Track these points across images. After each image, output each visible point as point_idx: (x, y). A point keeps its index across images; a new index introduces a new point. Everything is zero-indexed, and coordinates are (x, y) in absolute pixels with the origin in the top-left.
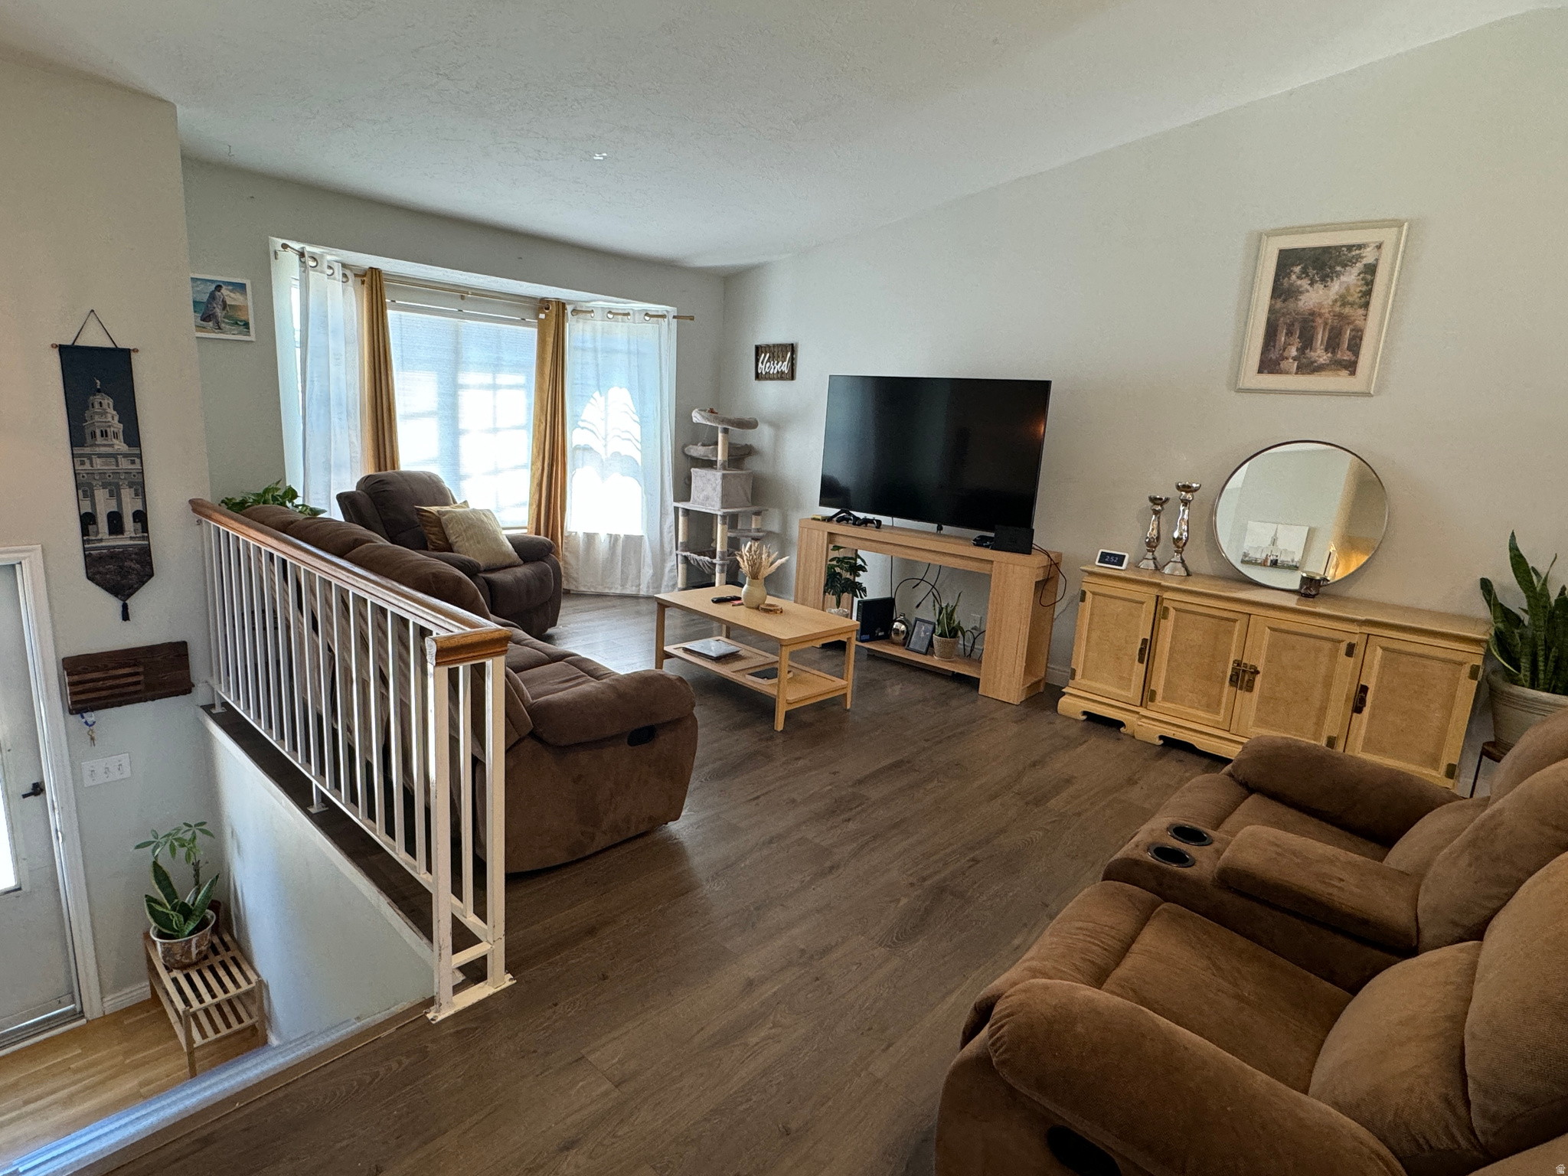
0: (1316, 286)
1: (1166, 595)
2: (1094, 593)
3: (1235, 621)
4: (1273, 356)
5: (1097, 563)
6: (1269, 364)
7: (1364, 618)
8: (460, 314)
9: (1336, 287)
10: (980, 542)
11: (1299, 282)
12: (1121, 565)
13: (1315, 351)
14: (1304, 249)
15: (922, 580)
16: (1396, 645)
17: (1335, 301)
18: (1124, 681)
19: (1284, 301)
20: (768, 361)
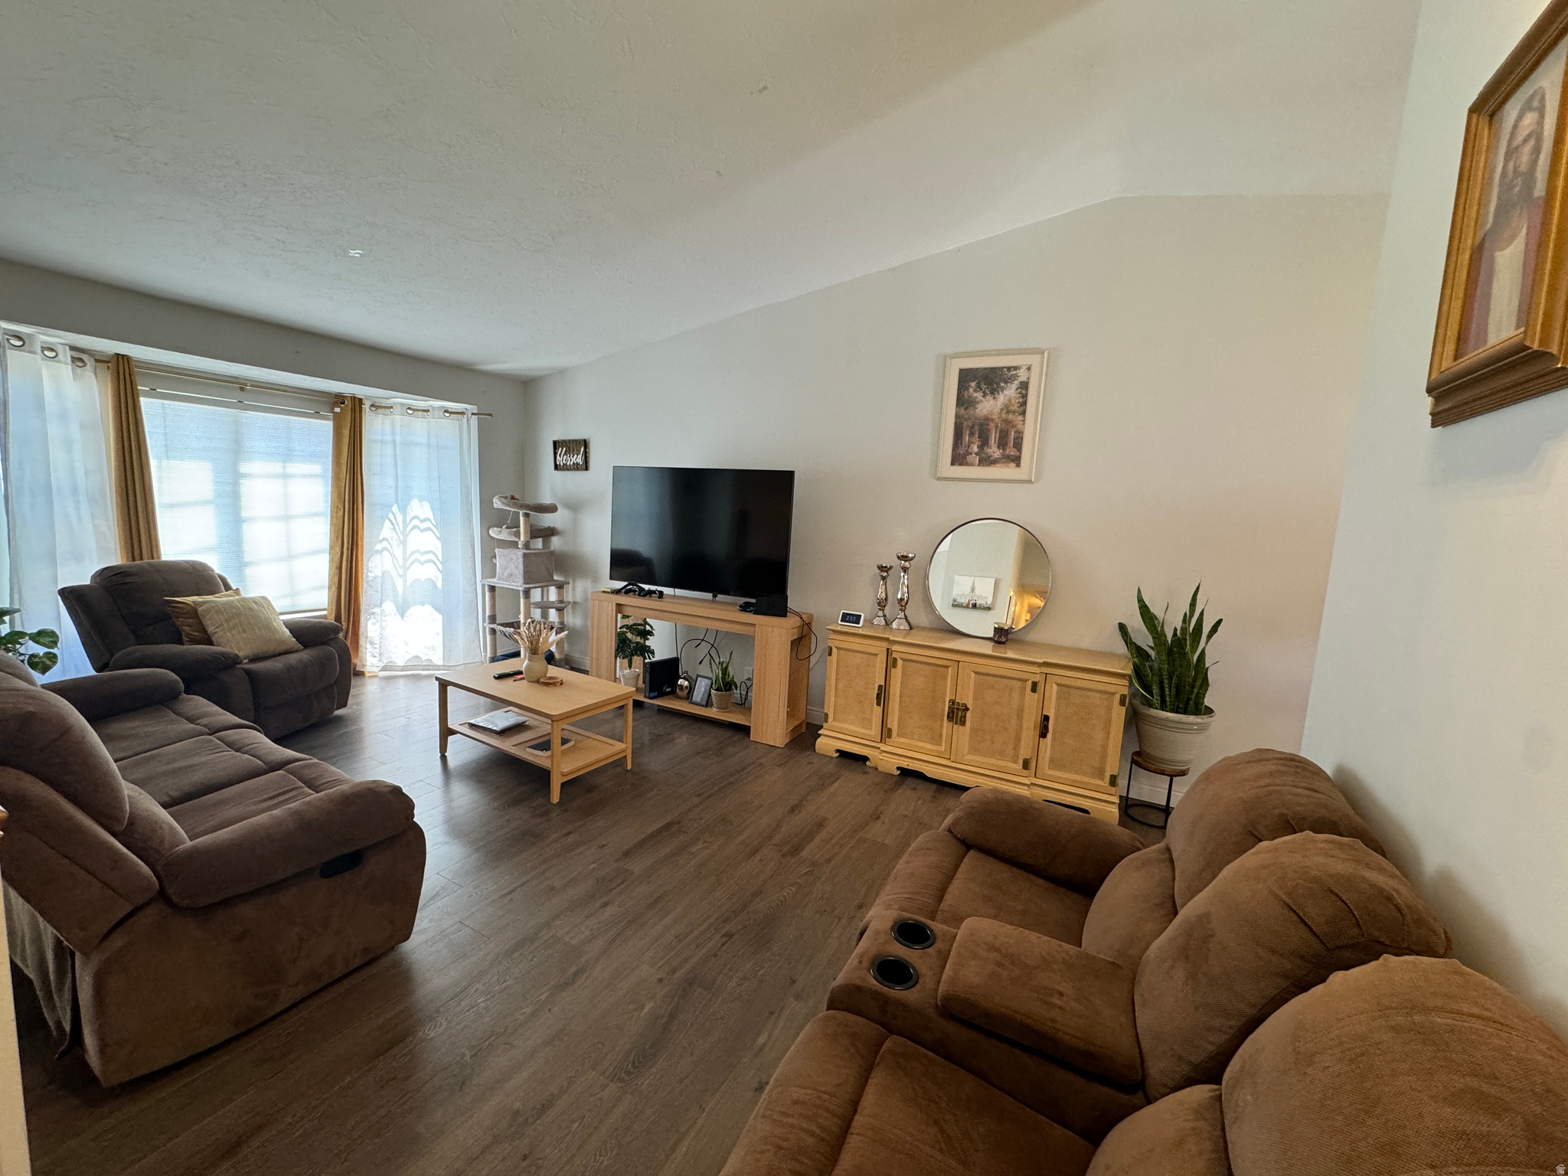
0: (988, 397)
1: (894, 648)
2: (839, 649)
3: (948, 667)
4: (961, 451)
5: (840, 622)
6: (958, 459)
7: (1041, 661)
8: (241, 405)
9: (1002, 399)
10: (745, 608)
11: (975, 395)
12: (859, 624)
13: (991, 448)
14: (977, 369)
15: (703, 640)
17: (1002, 410)
18: (867, 723)
19: (966, 409)
20: (565, 454)
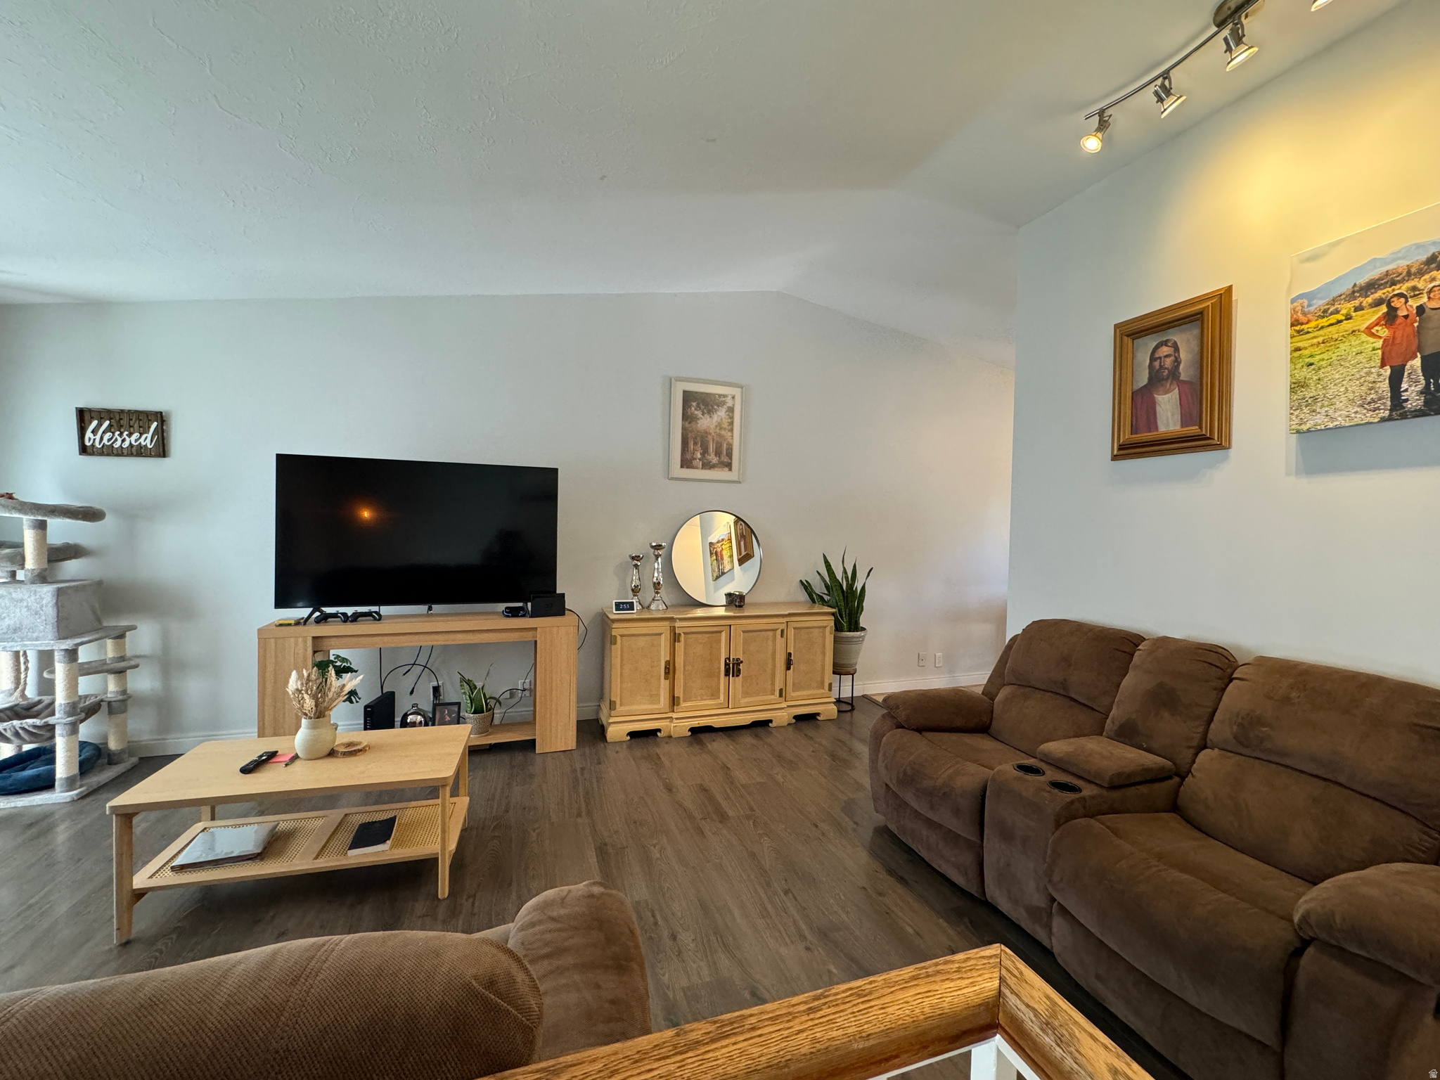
0: (705, 415)
1: (678, 624)
3: (721, 632)
4: (688, 456)
5: (615, 612)
6: (686, 463)
7: (787, 613)
9: (715, 417)
10: (513, 613)
11: (696, 412)
13: (710, 456)
14: (696, 393)
15: (414, 664)
16: (799, 625)
17: (716, 426)
19: (690, 423)
20: (108, 429)
